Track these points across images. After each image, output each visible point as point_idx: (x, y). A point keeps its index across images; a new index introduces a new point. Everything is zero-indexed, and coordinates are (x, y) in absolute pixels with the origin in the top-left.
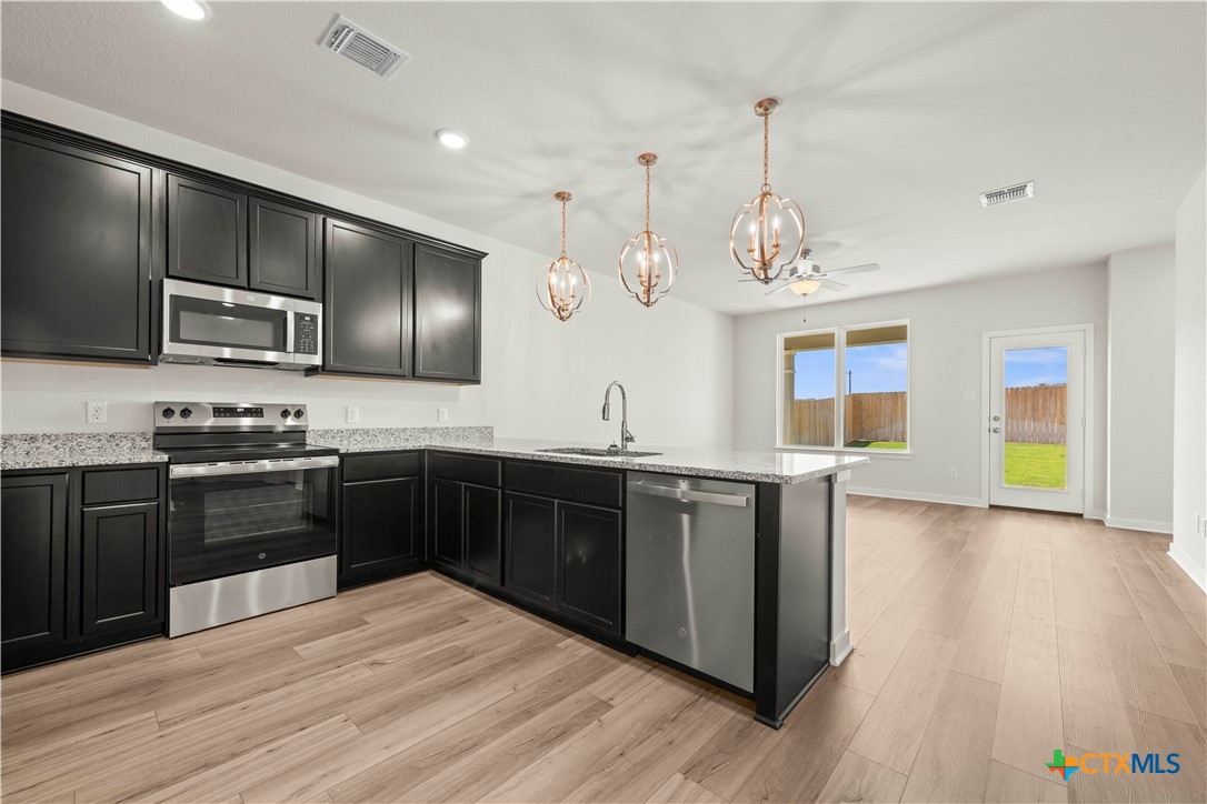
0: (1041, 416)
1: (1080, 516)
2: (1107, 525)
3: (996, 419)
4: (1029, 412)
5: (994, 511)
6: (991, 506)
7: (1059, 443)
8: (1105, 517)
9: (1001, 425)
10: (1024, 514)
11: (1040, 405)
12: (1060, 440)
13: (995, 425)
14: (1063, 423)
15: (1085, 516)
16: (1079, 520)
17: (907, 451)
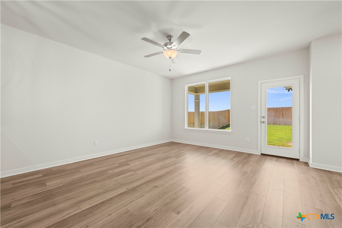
0: (285, 117)
1: (298, 160)
2: (310, 166)
3: (264, 117)
4: (281, 115)
5: (263, 156)
6: (262, 154)
7: (290, 125)
8: (309, 161)
9: (266, 120)
10: (275, 158)
11: (284, 113)
12: (290, 124)
13: (263, 120)
14: (291, 119)
15: (300, 160)
16: (297, 162)
17: (230, 131)
